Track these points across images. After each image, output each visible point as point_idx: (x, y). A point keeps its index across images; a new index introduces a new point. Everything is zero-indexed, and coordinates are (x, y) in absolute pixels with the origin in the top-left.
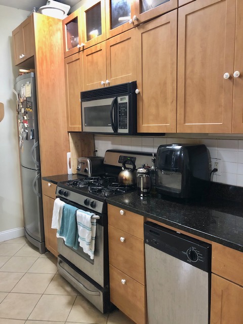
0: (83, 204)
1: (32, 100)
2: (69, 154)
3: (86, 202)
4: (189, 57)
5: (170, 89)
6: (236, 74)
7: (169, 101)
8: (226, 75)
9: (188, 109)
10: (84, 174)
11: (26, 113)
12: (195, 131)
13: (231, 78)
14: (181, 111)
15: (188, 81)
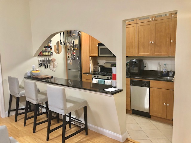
0: (107, 78)
1: (79, 45)
2: (90, 64)
3: (108, 78)
4: (140, 36)
5: (134, 44)
6: (153, 42)
7: (134, 47)
8: (150, 42)
9: (140, 50)
10: (98, 71)
11: (74, 50)
12: (142, 56)
13: (152, 43)
14: (137, 50)
15: (140, 43)
